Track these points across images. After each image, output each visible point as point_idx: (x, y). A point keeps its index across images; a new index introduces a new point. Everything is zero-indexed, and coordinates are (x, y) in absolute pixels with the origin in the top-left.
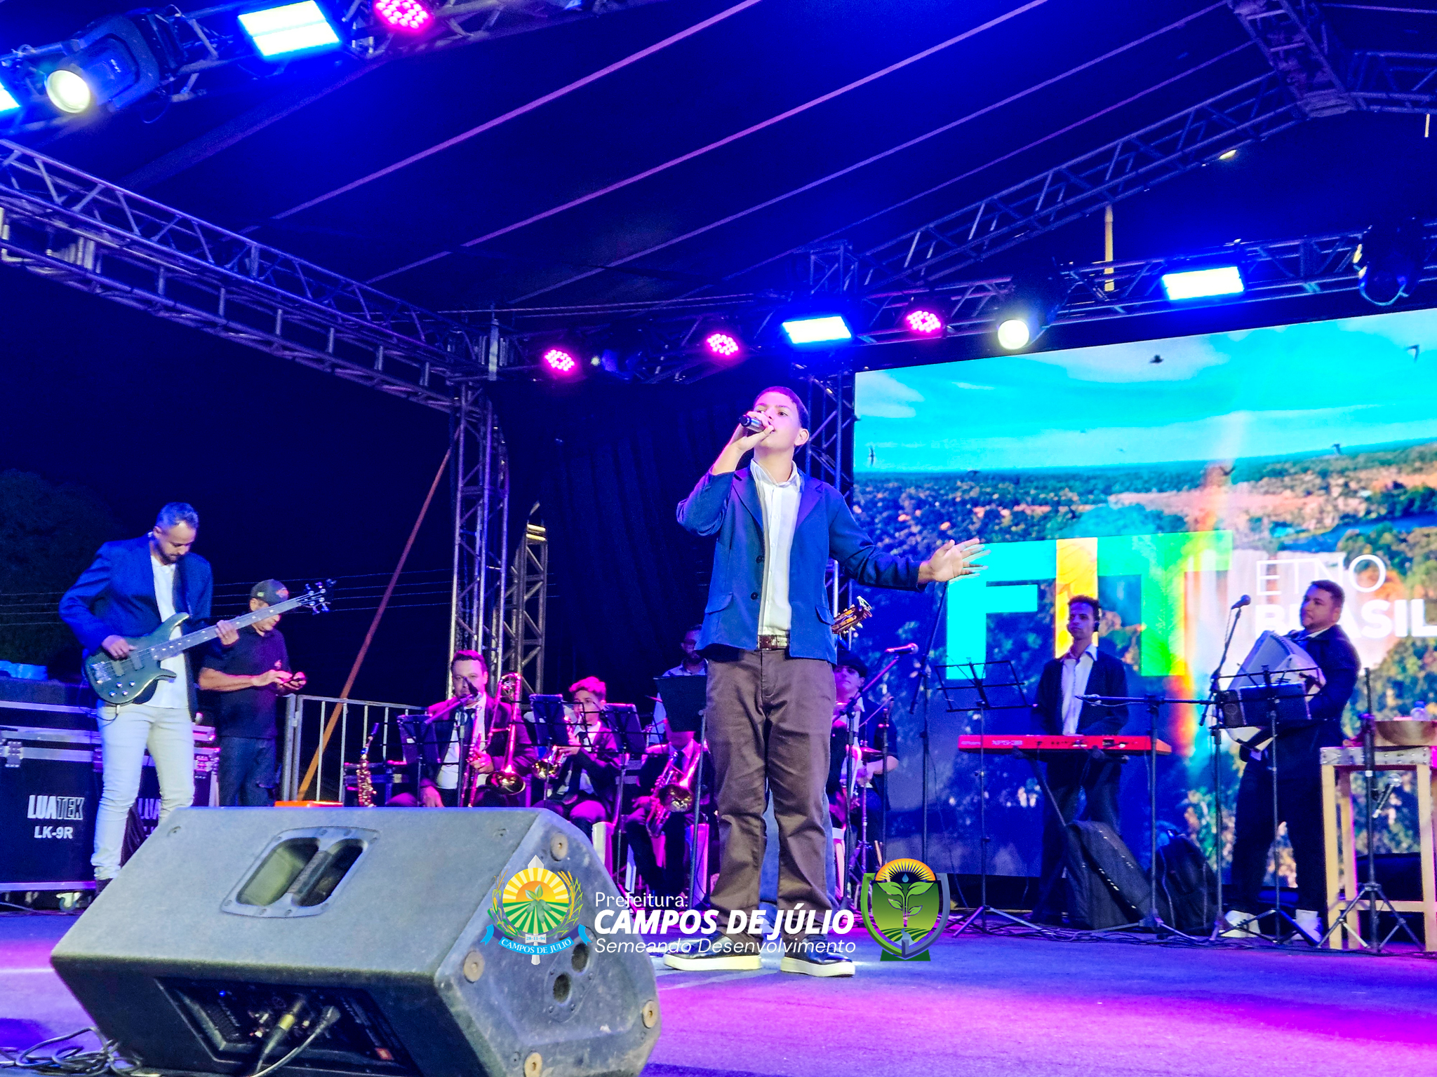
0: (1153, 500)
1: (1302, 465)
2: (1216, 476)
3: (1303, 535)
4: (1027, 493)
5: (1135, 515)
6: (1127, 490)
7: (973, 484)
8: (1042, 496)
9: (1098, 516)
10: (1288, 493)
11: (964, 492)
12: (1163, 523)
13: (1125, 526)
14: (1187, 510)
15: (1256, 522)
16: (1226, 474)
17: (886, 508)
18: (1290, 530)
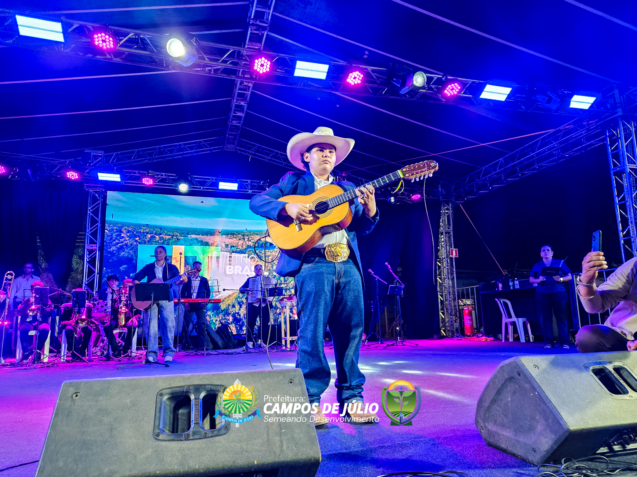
0: (200, 237)
1: (238, 233)
2: (217, 233)
3: (238, 249)
4: (164, 232)
5: (195, 241)
6: (193, 234)
7: (147, 228)
8: (168, 233)
9: (184, 240)
10: (235, 239)
11: (144, 230)
12: (203, 244)
13: (192, 243)
14: (209, 241)
15: (227, 246)
16: (220, 233)
17: (117, 232)
18: (235, 248)
